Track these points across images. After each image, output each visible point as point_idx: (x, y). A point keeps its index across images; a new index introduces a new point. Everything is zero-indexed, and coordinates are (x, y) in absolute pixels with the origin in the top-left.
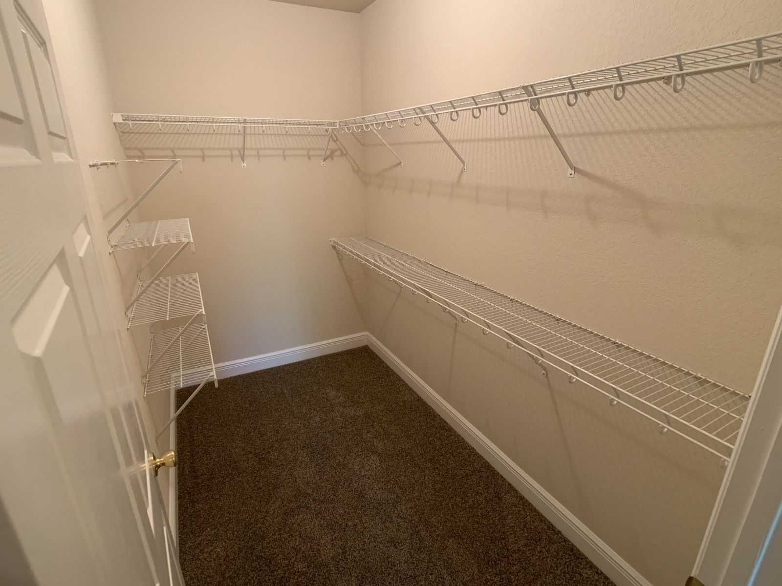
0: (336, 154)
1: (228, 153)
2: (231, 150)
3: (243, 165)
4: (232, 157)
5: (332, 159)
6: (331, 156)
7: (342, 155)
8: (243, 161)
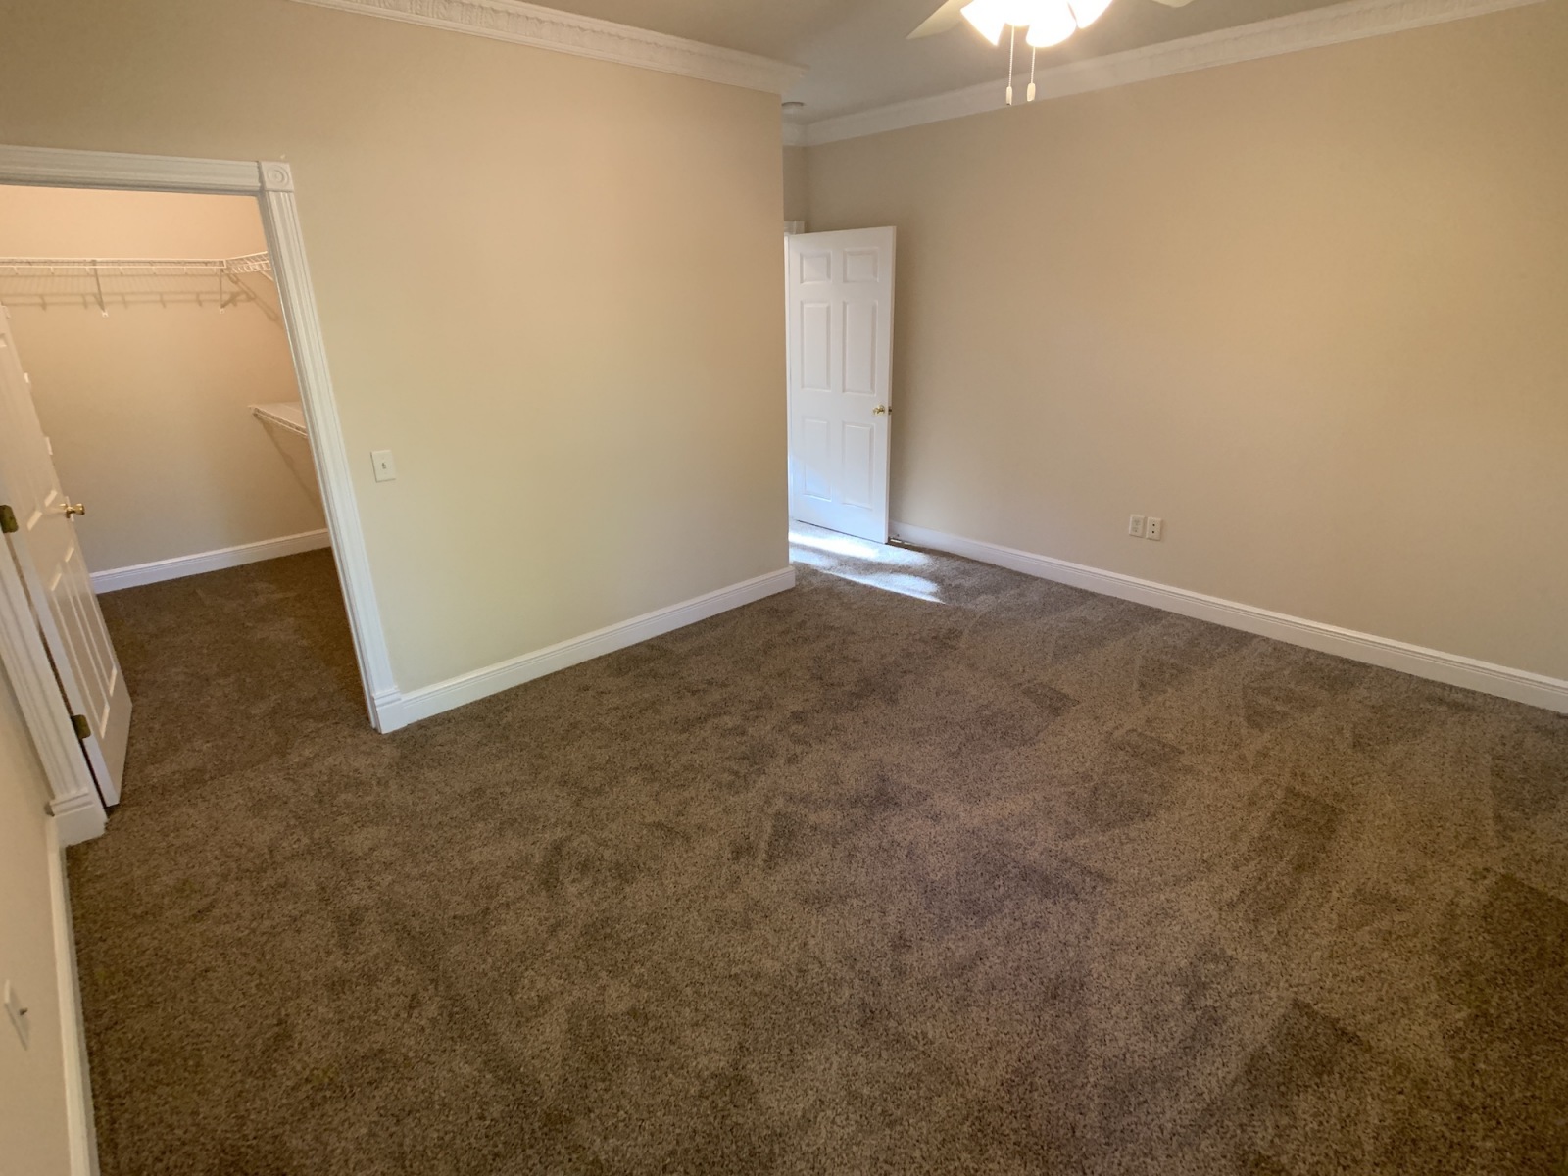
0: (239, 298)
1: (80, 299)
2: (83, 296)
3: (104, 314)
4: (86, 304)
5: (235, 305)
6: (233, 299)
7: (250, 299)
8: (103, 309)
